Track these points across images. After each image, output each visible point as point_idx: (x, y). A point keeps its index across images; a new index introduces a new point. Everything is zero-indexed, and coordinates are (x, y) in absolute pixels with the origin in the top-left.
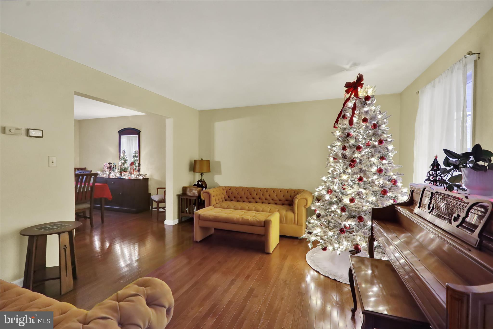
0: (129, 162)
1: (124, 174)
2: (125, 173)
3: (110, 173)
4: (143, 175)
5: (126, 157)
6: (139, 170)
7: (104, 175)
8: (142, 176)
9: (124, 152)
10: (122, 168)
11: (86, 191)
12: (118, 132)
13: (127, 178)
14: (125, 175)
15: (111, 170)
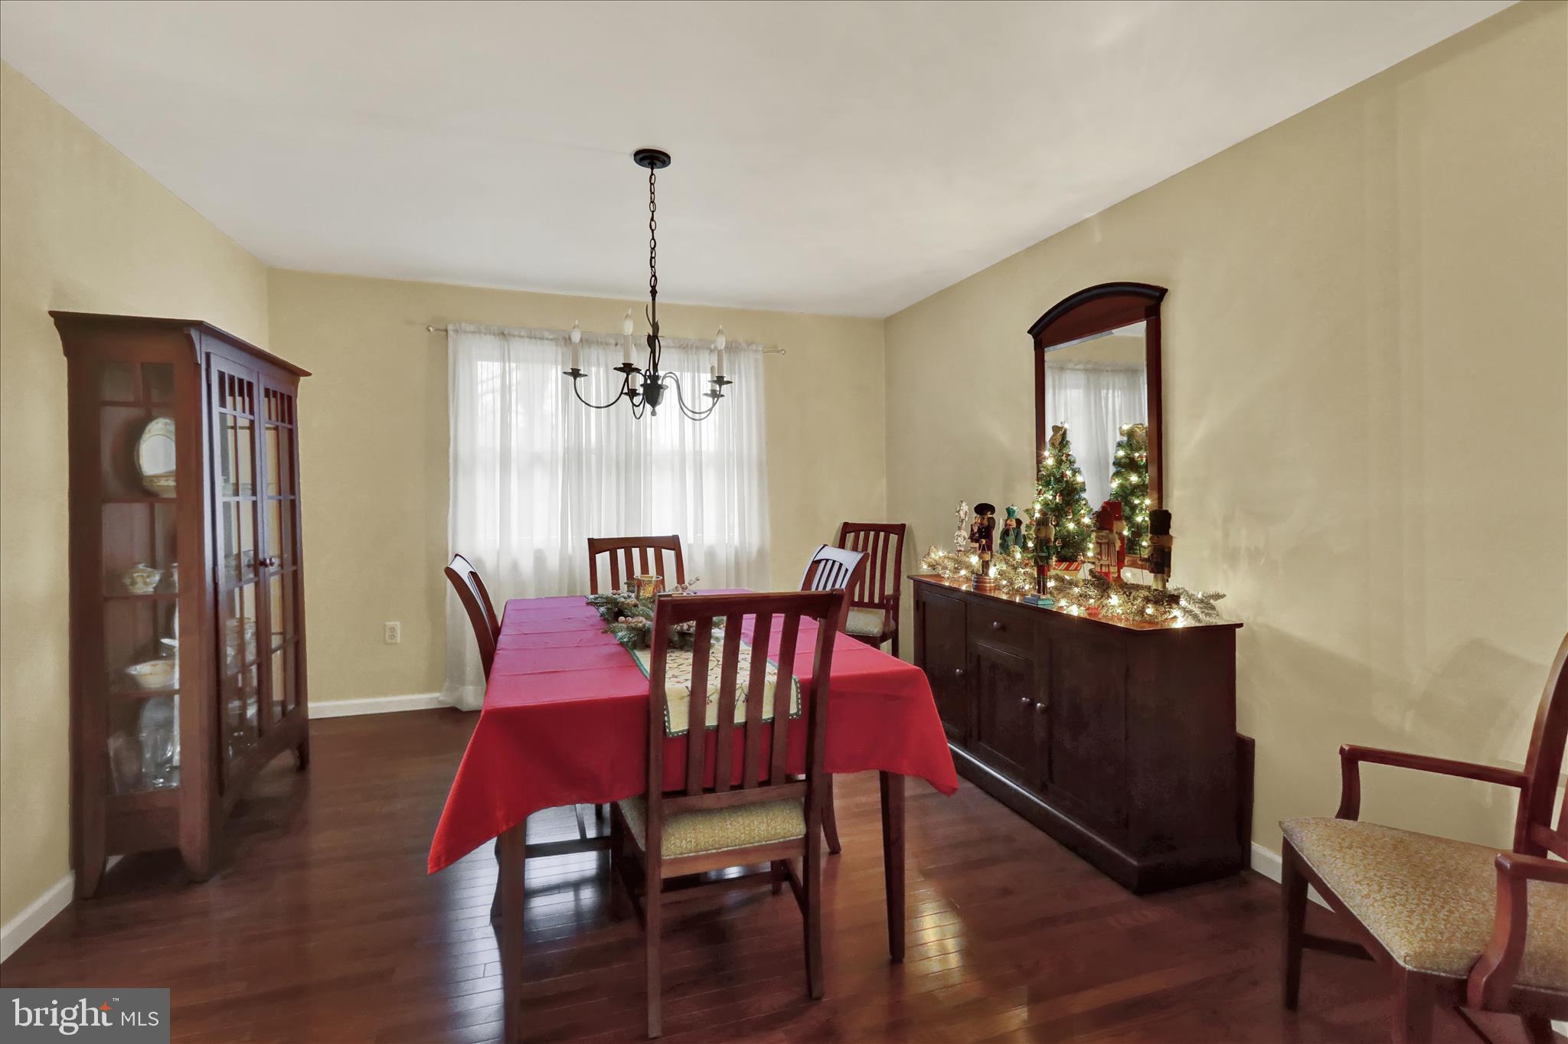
0: (1094, 498)
1: (1058, 579)
2: (1067, 569)
3: (986, 565)
4: (1191, 598)
5: (1075, 472)
6: (1160, 563)
7: (956, 570)
8: (1183, 602)
9: (1059, 436)
10: (1048, 540)
11: (773, 721)
12: (1029, 332)
13: (1075, 611)
14: (1064, 586)
15: (989, 547)
